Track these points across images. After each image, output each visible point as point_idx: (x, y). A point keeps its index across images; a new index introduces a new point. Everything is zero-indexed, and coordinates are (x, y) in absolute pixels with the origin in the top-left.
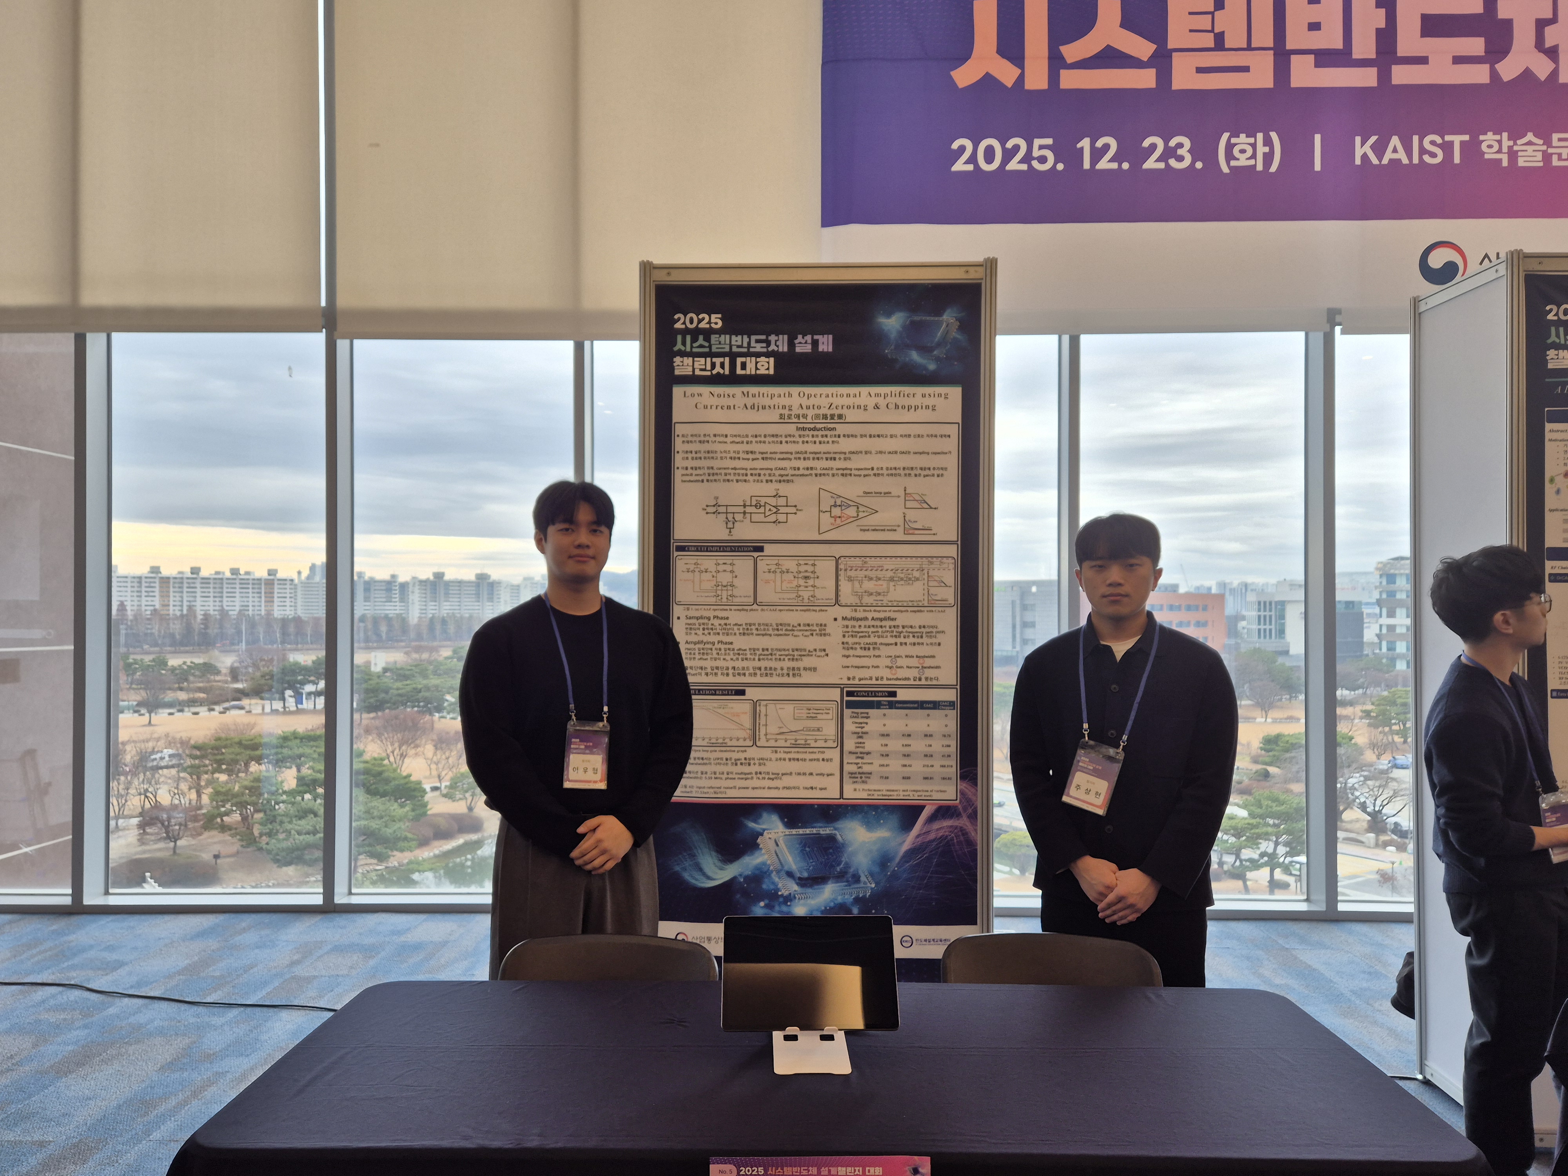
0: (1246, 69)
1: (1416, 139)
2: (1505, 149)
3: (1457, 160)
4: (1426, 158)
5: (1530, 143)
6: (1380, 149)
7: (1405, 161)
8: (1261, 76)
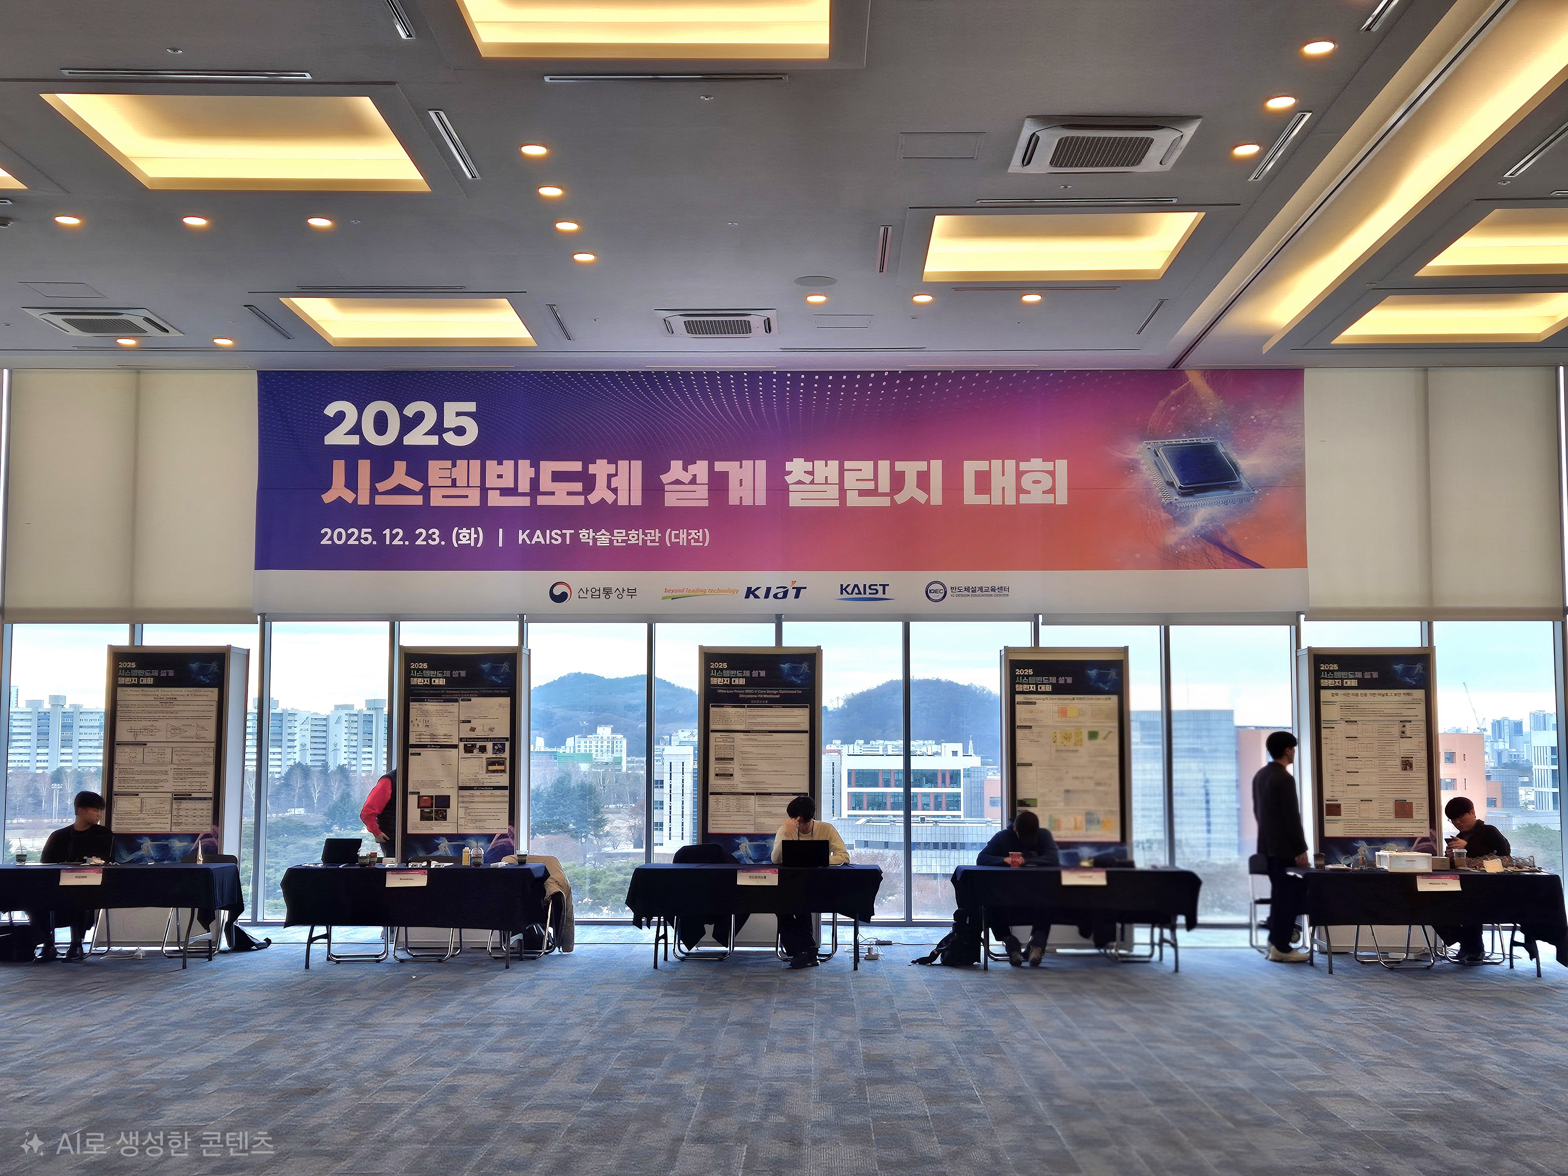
0: (467, 497)
1: (548, 531)
2: (591, 537)
3: (568, 542)
4: (553, 541)
5: (603, 534)
6: (531, 537)
7: (543, 542)
8: (474, 500)
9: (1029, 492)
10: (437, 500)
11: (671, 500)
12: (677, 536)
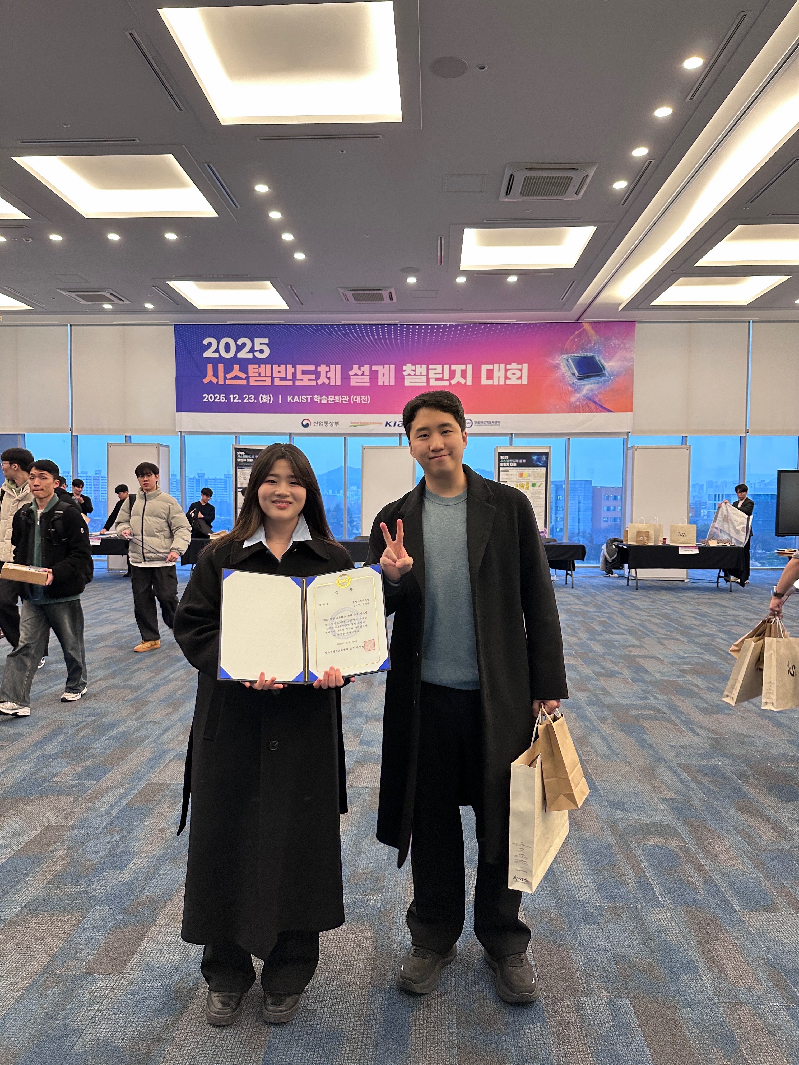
0: (265, 381)
1: (300, 396)
2: (319, 399)
3: (308, 402)
4: (302, 401)
5: (324, 398)
7: (298, 401)
8: (268, 383)
9: (510, 379)
10: (252, 383)
11: (353, 383)
12: (356, 399)
